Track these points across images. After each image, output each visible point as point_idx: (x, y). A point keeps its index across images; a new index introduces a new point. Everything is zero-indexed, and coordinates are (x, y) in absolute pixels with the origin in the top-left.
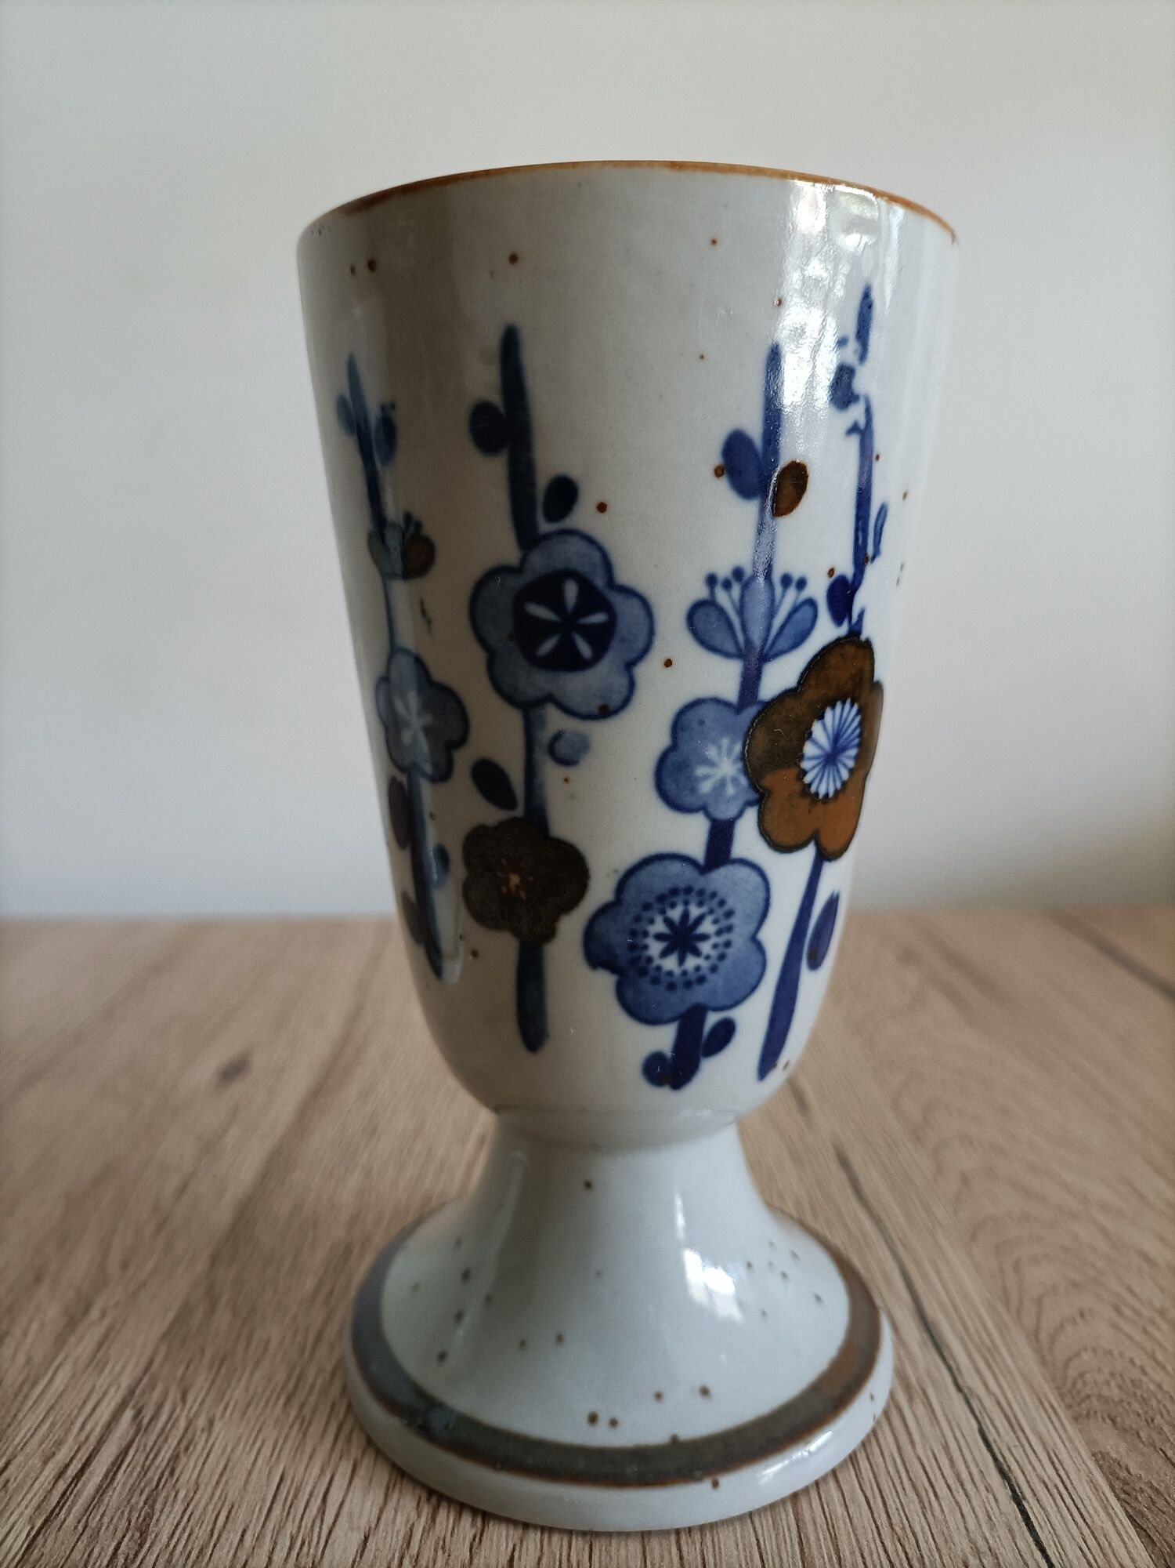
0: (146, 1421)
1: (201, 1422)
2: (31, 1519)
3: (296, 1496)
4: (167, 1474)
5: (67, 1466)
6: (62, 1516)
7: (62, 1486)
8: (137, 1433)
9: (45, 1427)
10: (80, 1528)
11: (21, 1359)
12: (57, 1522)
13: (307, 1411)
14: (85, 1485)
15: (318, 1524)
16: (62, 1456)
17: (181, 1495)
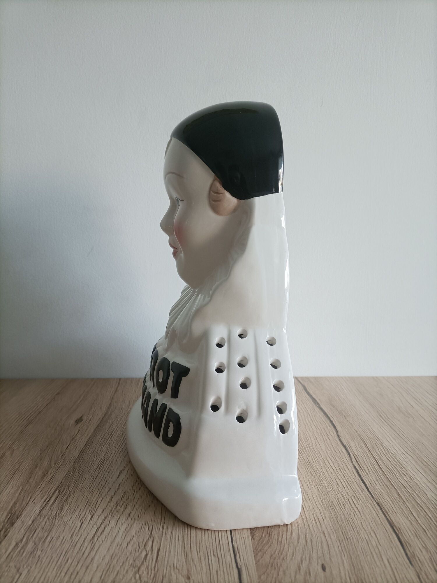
0: (61, 492)
1: (72, 492)
2: (40, 508)
3: (91, 504)
4: (66, 500)
5: (46, 500)
6: (46, 507)
7: (45, 503)
8: (59, 494)
9: (41, 493)
10: (49, 509)
11: (34, 482)
12: (45, 509)
13: (94, 490)
14: (50, 503)
15: (95, 508)
16: (45, 498)
17: (69, 504)
